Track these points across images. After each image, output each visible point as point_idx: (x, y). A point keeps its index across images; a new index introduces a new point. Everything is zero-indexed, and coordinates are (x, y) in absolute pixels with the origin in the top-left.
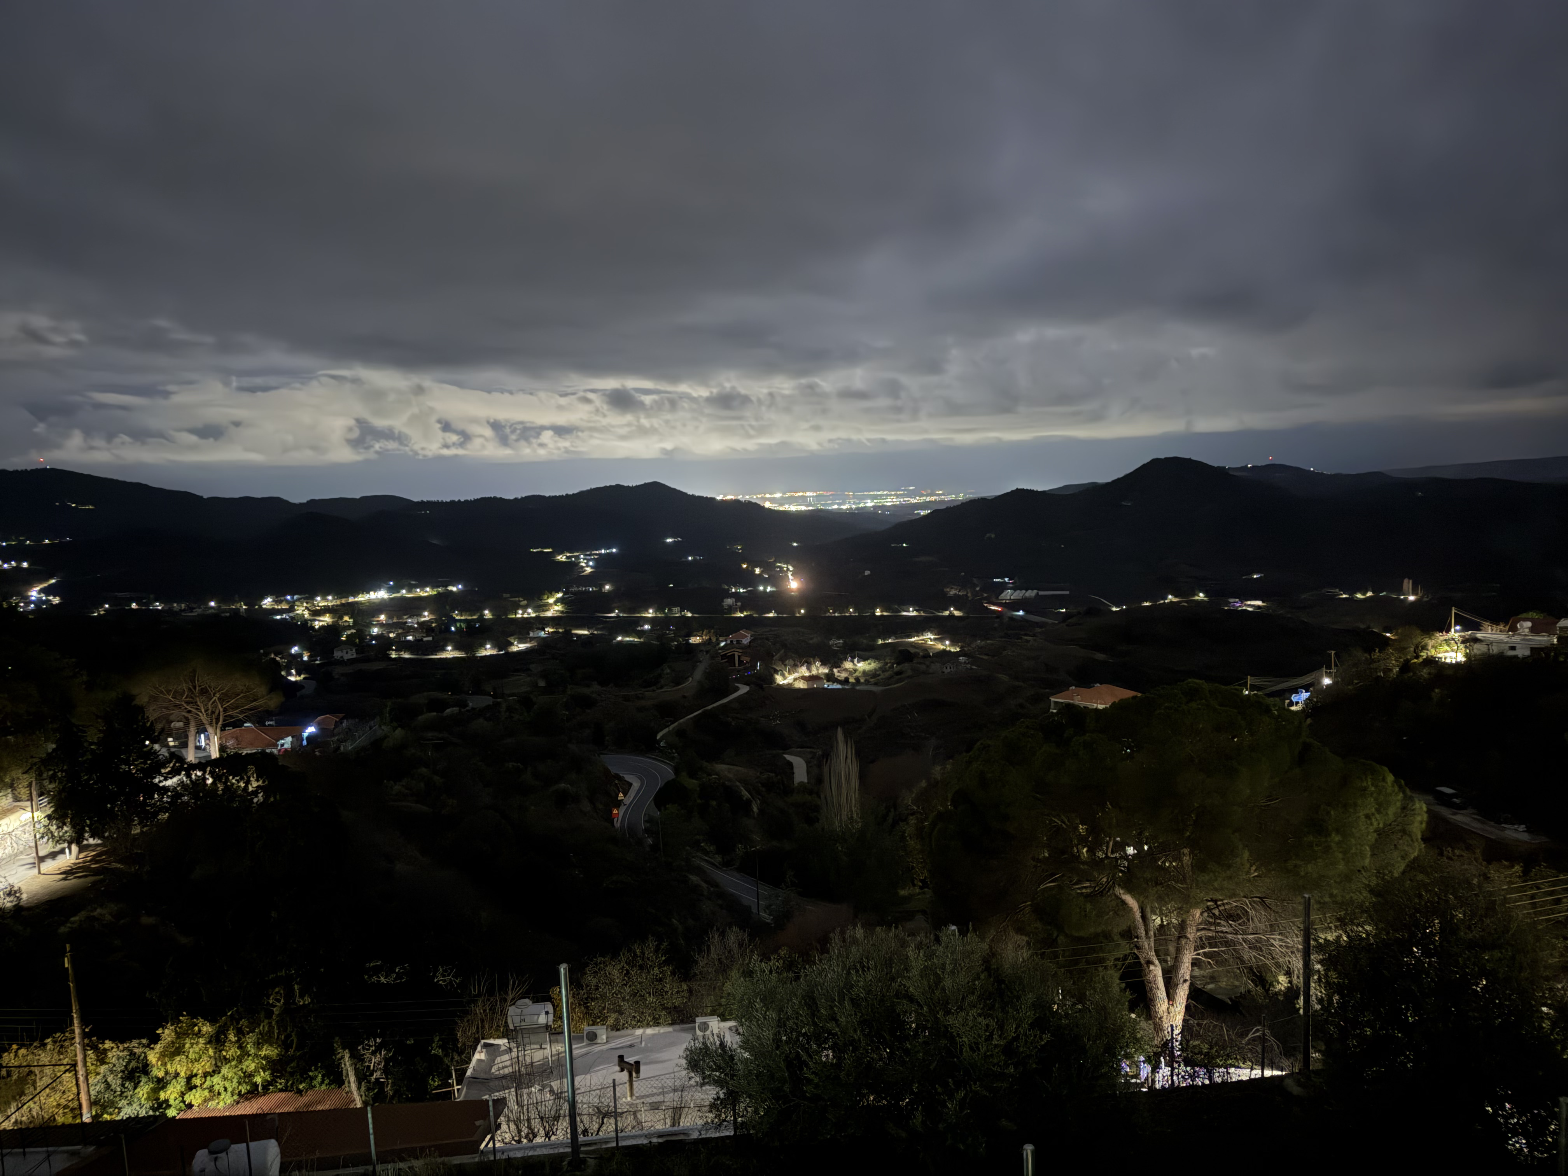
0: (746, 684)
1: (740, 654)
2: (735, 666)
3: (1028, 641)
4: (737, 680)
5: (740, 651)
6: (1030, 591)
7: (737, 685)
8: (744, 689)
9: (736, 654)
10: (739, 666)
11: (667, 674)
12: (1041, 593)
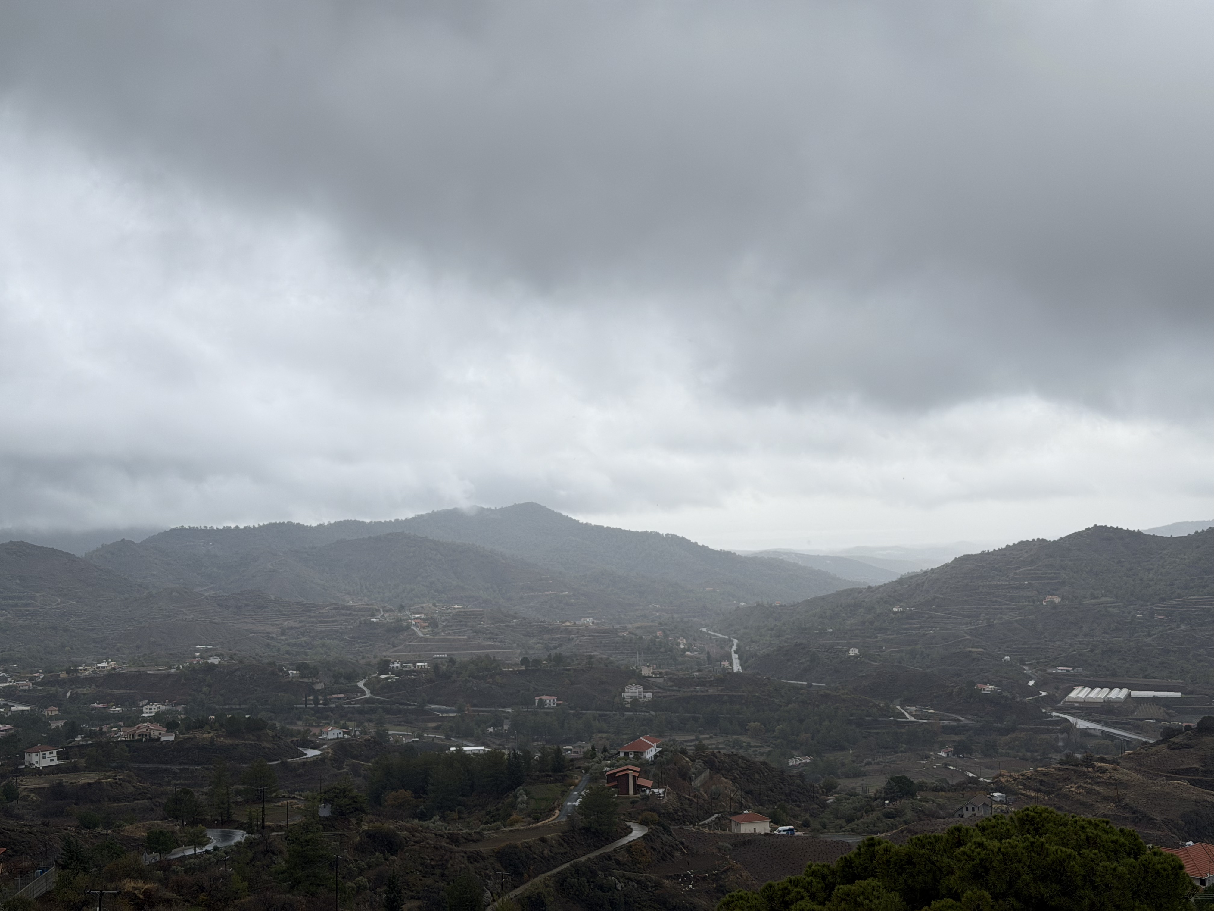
0: (643, 823)
1: (637, 774)
2: (628, 793)
3: (1103, 771)
4: (632, 817)
5: (638, 769)
6: (1116, 690)
7: (628, 824)
8: (637, 833)
9: (631, 774)
10: (635, 792)
11: (523, 802)
12: (1135, 694)
